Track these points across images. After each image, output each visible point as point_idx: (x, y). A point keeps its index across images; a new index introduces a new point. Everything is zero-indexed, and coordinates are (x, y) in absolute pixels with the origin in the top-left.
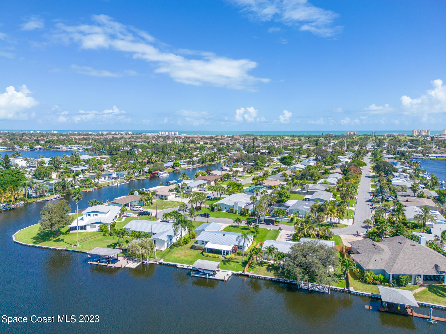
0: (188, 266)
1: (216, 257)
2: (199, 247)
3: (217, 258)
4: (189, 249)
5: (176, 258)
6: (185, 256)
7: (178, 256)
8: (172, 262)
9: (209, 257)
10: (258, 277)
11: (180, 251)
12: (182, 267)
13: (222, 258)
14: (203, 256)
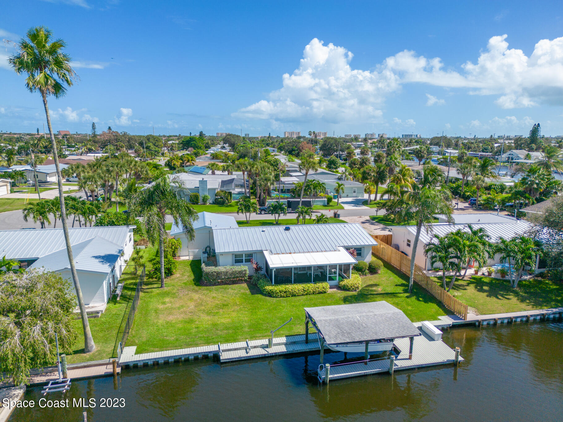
0: (264, 347)
1: (314, 293)
2: (233, 273)
3: (320, 293)
4: (196, 288)
5: (180, 326)
6: (209, 313)
7: (181, 317)
8: (180, 347)
9: (294, 295)
10: (506, 321)
11: (167, 300)
12: (242, 354)
13: (331, 290)
14: (268, 298)
